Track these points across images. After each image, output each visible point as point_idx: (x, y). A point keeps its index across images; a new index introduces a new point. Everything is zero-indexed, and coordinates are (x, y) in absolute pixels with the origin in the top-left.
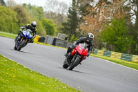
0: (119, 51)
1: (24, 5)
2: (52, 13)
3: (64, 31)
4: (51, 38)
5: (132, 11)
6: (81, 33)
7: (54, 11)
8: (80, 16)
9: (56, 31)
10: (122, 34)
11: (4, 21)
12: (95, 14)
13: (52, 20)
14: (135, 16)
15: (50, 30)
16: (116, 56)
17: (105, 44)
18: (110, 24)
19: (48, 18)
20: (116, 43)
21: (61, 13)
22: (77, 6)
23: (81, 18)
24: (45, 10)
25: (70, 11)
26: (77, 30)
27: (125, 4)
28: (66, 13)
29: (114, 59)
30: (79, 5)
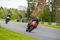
0: (47, 21)
1: (11, 9)
2: (21, 11)
3: (26, 16)
4: (22, 20)
5: (50, 7)
6: (32, 17)
7: (21, 10)
8: (31, 11)
9: (23, 17)
10: (47, 15)
11: (4, 15)
12: (37, 9)
13: (21, 13)
14: (51, 8)
15: (21, 17)
16: (46, 24)
17: (42, 19)
18: (43, 12)
19: (20, 12)
20: (45, 19)
21: (24, 10)
22: (30, 7)
23: (32, 11)
24: (18, 10)
25: (27, 9)
26: (31, 16)
27: (47, 4)
28: (26, 10)
29: (45, 25)
30: (31, 6)
